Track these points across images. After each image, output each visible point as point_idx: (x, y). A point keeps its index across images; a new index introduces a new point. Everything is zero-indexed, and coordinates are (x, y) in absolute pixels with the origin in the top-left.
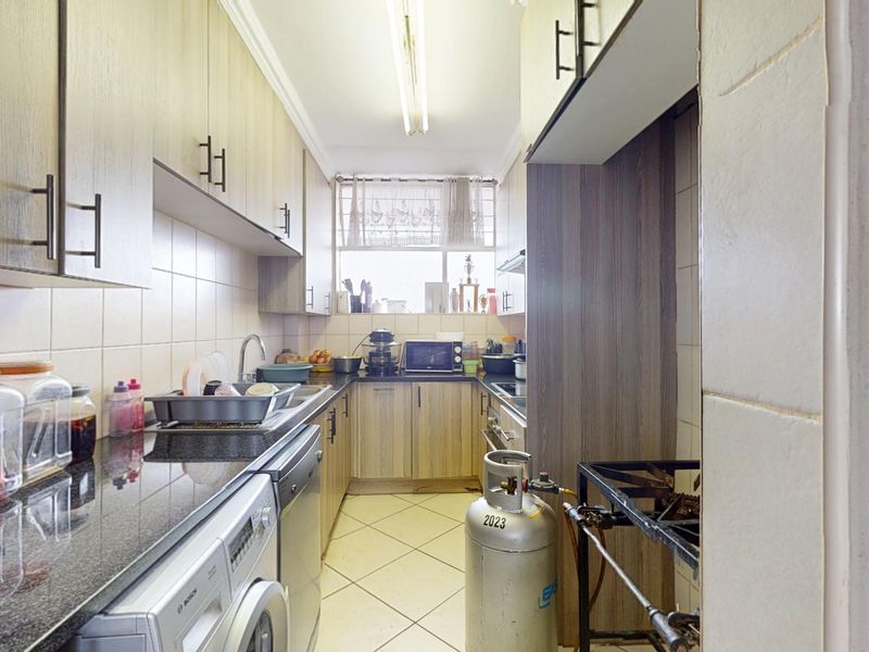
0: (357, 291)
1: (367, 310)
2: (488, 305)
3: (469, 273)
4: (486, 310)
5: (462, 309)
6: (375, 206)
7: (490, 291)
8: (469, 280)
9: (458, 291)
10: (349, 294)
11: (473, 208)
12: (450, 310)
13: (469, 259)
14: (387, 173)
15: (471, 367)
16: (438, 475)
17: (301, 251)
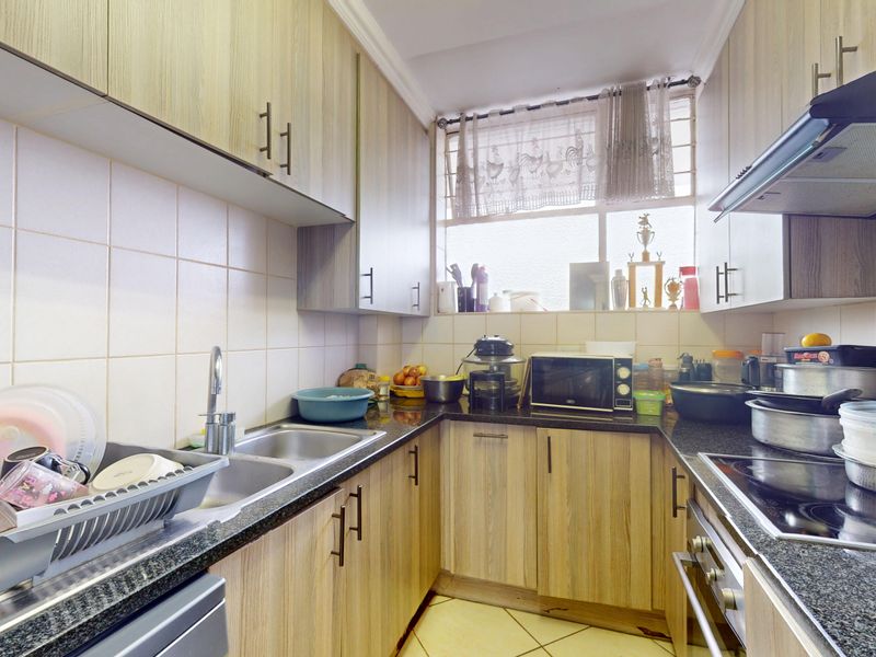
0: (467, 282)
1: (481, 308)
2: (682, 294)
3: (645, 242)
4: (678, 303)
5: (632, 303)
6: (492, 155)
7: (684, 271)
8: (646, 256)
9: (626, 274)
10: (456, 287)
11: (653, 132)
12: (612, 307)
13: (645, 221)
14: (507, 101)
15: (649, 403)
16: (585, 596)
17: (350, 215)
